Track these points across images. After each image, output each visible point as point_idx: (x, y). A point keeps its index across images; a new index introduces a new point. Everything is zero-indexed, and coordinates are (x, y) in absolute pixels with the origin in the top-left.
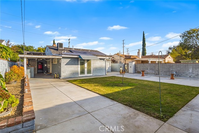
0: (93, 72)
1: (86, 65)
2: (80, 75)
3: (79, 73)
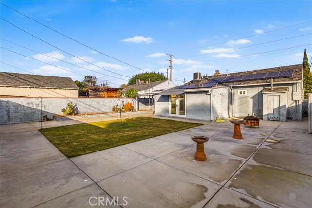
0: (187, 113)
3: (170, 112)
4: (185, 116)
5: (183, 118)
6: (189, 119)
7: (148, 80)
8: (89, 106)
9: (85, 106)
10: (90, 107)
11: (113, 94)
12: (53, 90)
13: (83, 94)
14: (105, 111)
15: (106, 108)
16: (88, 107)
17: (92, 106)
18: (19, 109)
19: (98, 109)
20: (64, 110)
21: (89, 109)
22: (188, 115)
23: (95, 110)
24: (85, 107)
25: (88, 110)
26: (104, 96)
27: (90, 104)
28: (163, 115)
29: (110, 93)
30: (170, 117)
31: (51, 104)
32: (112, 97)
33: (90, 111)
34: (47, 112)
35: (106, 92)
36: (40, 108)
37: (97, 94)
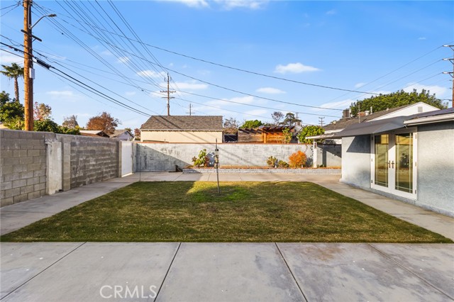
0: (418, 188)
3: (373, 178)
5: (406, 202)
7: (369, 109)
8: (232, 154)
9: (226, 154)
10: (233, 157)
11: (277, 137)
12: (192, 133)
13: (230, 138)
14: (256, 164)
15: (258, 159)
16: (230, 156)
17: (236, 156)
18: (154, 155)
19: (245, 160)
20: (194, 160)
21: (232, 159)
23: (241, 161)
24: (225, 156)
25: (230, 161)
26: (261, 140)
27: (233, 152)
28: (358, 184)
29: (272, 136)
30: (370, 191)
31: (184, 150)
32: (275, 142)
33: (233, 163)
34: (180, 161)
35: (265, 134)
36: (173, 155)
37: (251, 138)
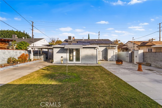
0: (81, 60)
1: (75, 53)
2: (68, 62)
3: (68, 60)
4: (80, 62)
5: (79, 64)
6: (84, 64)
22: (82, 61)
